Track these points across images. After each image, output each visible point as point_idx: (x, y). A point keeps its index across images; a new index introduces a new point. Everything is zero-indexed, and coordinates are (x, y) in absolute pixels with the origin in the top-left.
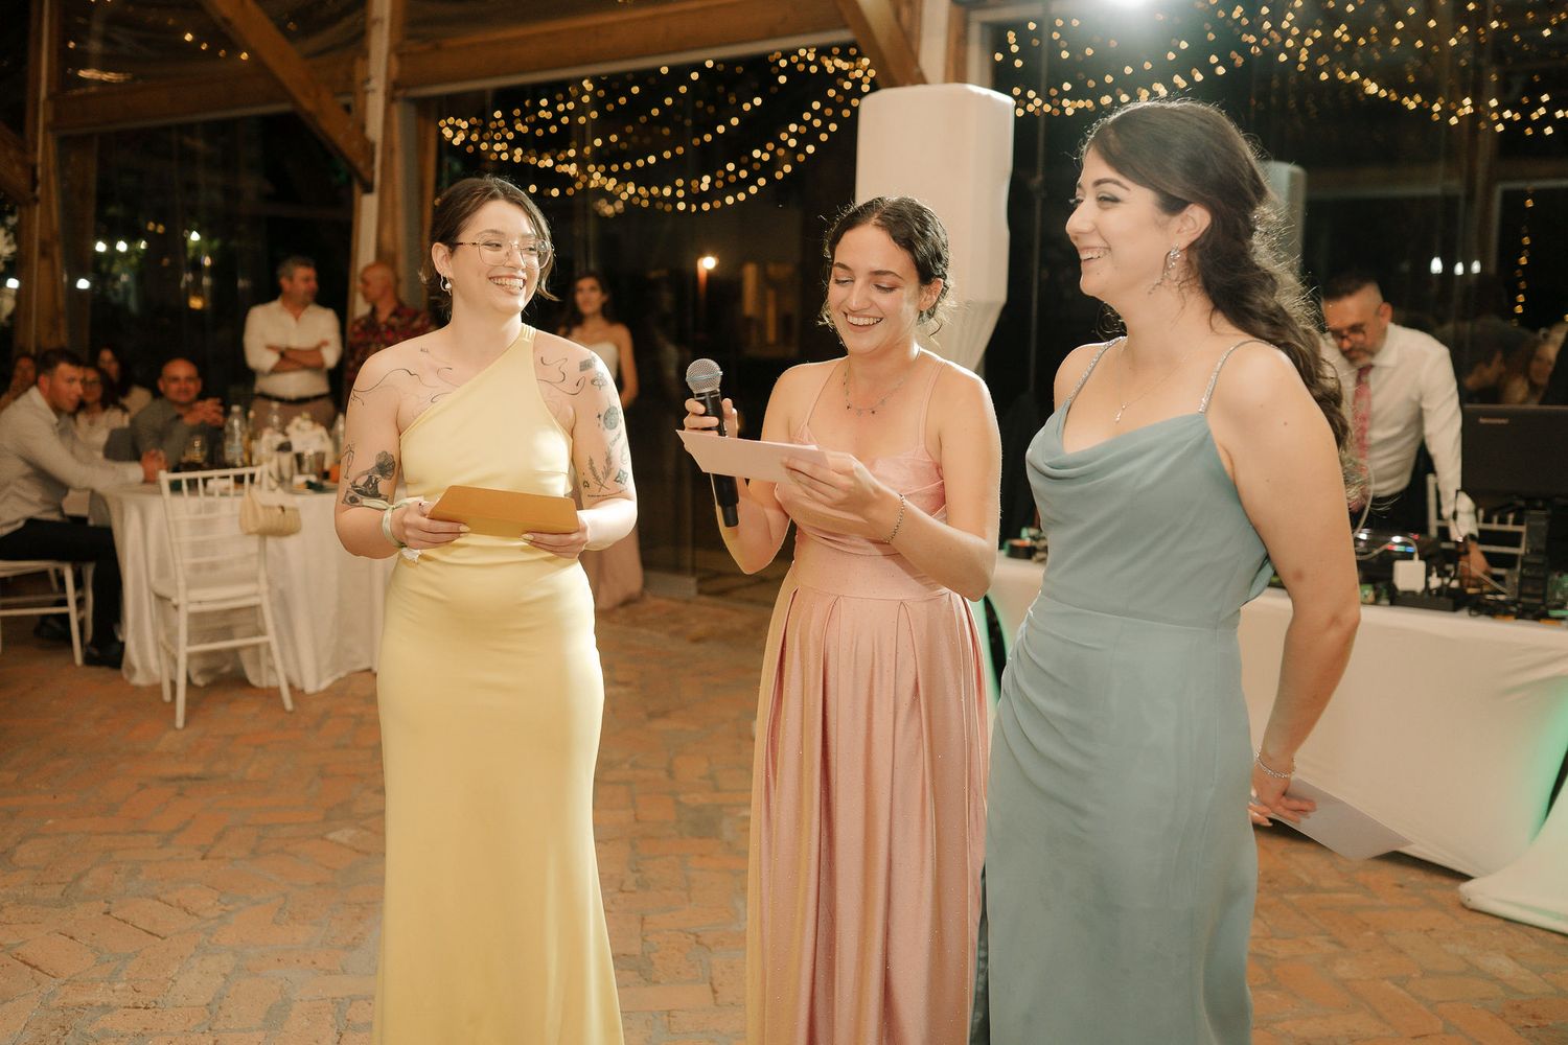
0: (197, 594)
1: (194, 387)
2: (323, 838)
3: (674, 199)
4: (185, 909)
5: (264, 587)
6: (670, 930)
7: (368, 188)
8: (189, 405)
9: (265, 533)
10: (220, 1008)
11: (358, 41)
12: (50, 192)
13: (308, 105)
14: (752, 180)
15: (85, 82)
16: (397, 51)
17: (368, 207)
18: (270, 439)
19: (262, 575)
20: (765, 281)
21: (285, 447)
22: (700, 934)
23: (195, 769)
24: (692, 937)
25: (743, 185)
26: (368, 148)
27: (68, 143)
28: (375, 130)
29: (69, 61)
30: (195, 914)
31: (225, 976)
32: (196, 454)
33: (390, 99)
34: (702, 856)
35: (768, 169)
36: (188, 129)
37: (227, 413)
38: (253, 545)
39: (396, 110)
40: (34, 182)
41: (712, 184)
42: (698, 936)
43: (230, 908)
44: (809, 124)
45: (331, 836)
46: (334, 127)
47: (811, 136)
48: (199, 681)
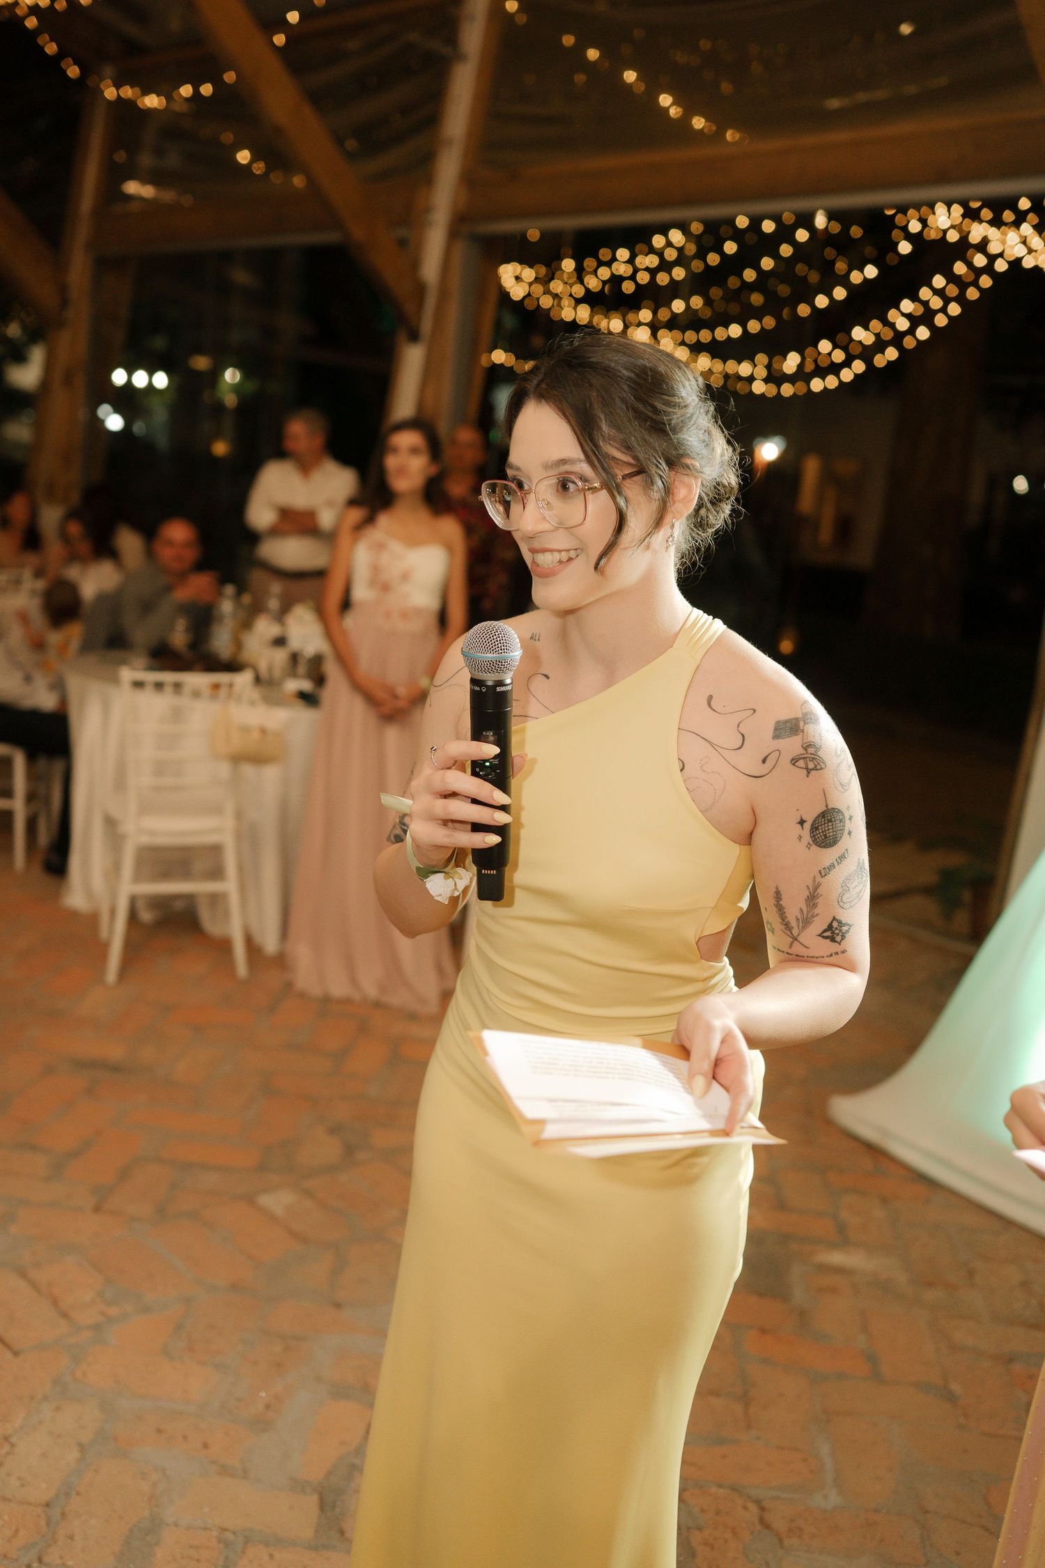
0: (151, 823)
1: (191, 555)
2: (250, 1200)
3: (751, 379)
4: (55, 1302)
5: (228, 823)
6: (720, 1486)
7: (414, 337)
8: (182, 576)
9: (238, 759)
10: (63, 1514)
11: (424, 164)
12: (80, 315)
13: (358, 233)
14: (847, 363)
15: (129, 198)
16: (469, 179)
17: (412, 360)
18: (265, 628)
19: (229, 808)
20: (828, 476)
21: (280, 642)
22: (766, 1504)
23: (115, 1052)
24: (753, 1508)
25: (835, 369)
26: (420, 290)
27: (105, 264)
28: (431, 268)
29: (115, 174)
30: (65, 1315)
31: (82, 1447)
32: (179, 638)
33: (454, 233)
34: (763, 1331)
35: (867, 353)
36: (226, 257)
37: (220, 594)
38: (224, 769)
39: (460, 248)
40: (64, 303)
41: (801, 366)
42: (763, 1509)
43: (113, 1311)
44: (925, 304)
45: (265, 1200)
46: (385, 263)
47: (927, 317)
48: (146, 916)
